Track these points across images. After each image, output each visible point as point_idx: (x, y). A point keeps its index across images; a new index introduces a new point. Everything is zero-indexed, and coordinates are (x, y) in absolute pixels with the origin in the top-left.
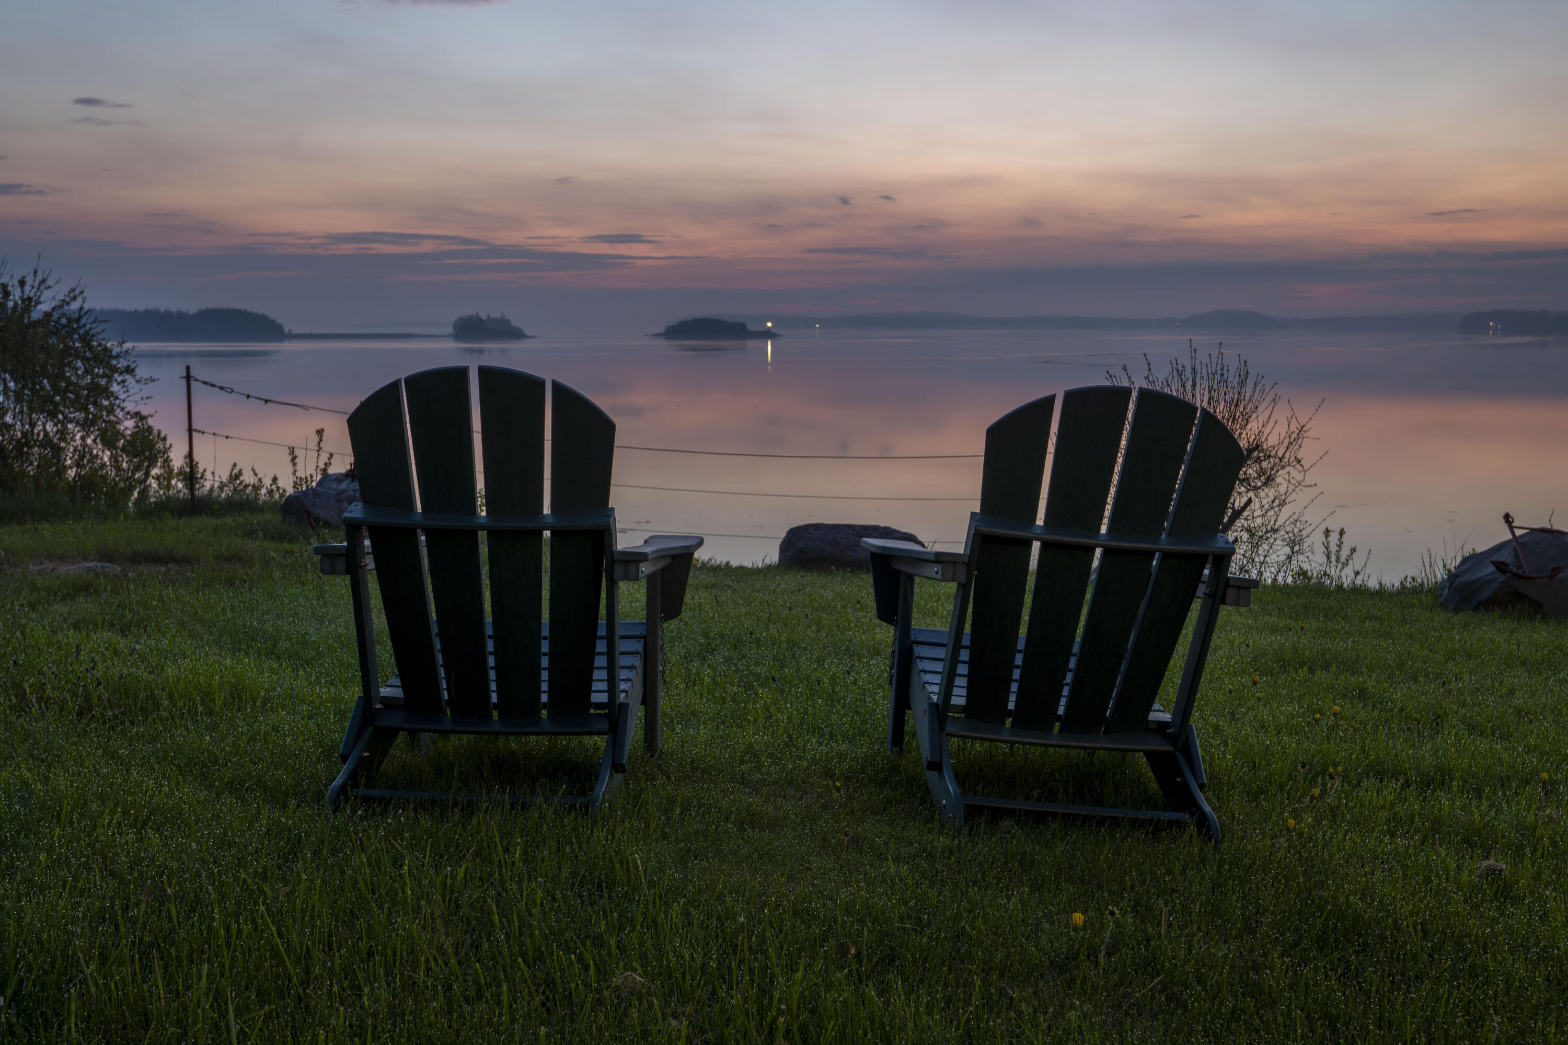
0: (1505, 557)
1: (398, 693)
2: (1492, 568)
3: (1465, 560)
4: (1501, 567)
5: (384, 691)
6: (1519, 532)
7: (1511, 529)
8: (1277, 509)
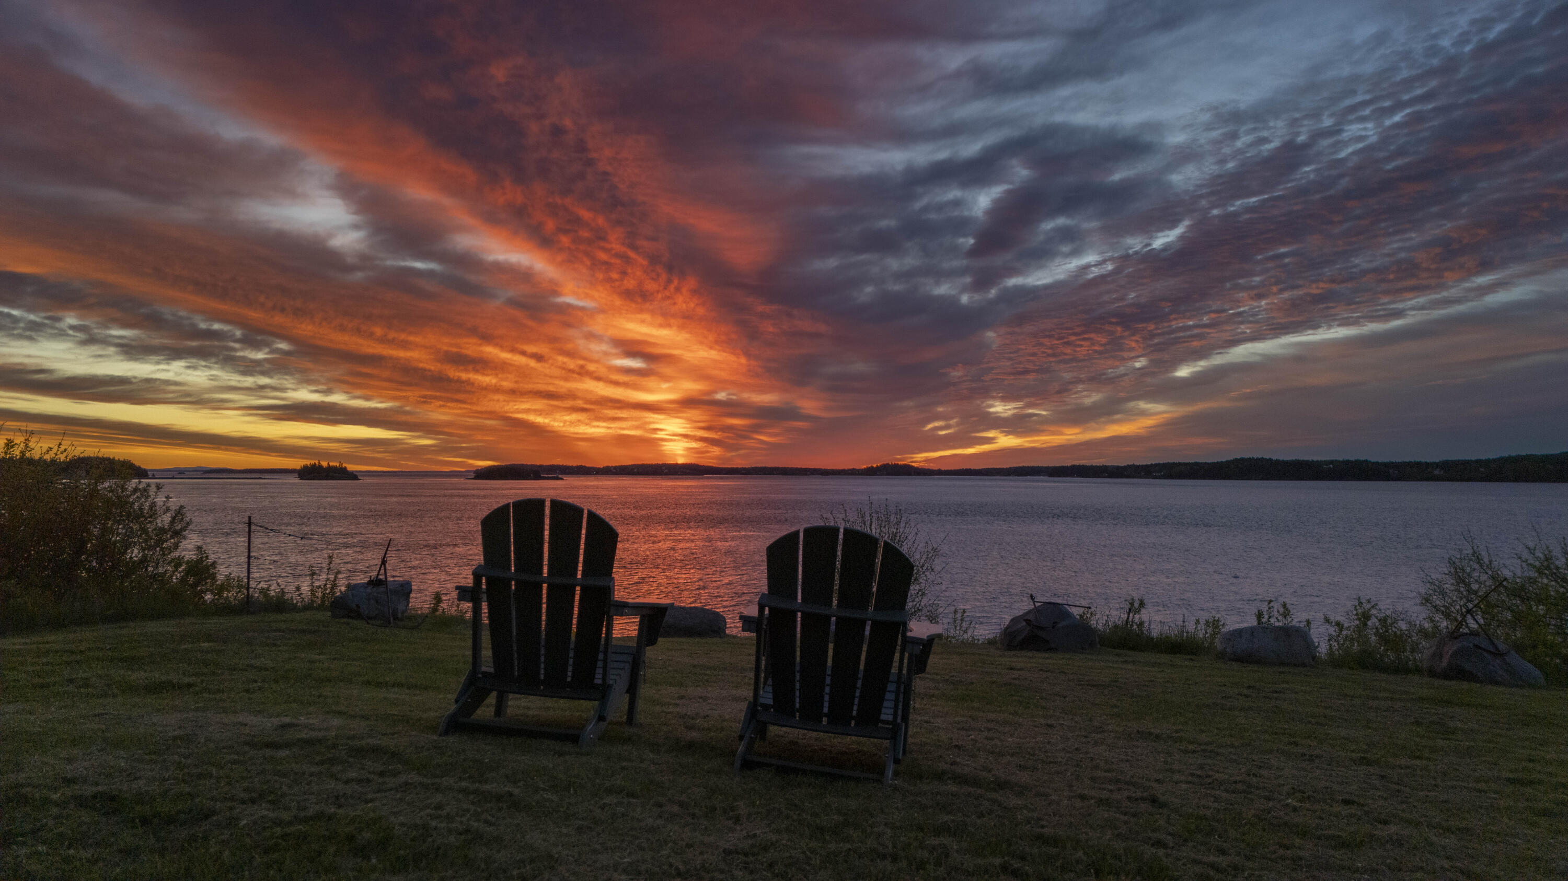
0: (1031, 617)
1: (492, 670)
2: (1024, 623)
3: (1012, 620)
4: (1028, 622)
5: (484, 669)
6: (1038, 604)
7: (1034, 602)
8: (920, 598)
